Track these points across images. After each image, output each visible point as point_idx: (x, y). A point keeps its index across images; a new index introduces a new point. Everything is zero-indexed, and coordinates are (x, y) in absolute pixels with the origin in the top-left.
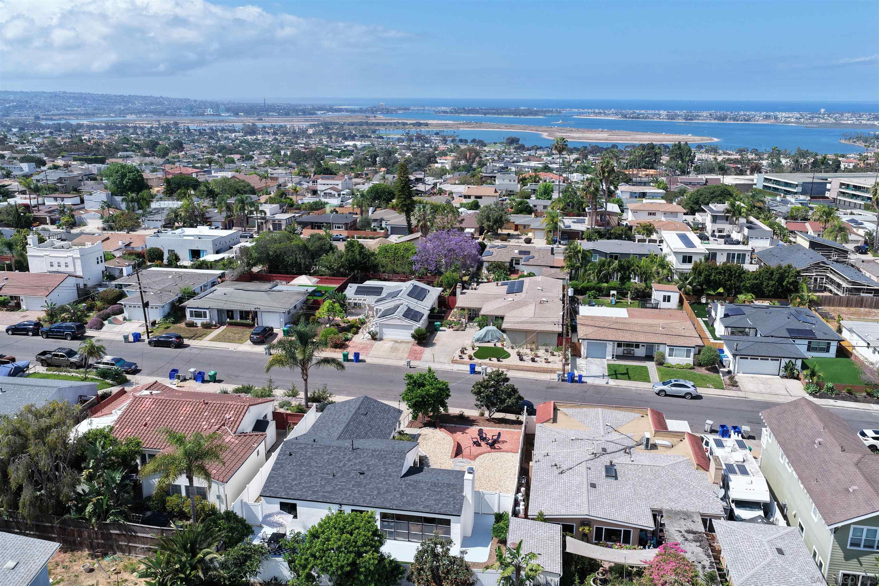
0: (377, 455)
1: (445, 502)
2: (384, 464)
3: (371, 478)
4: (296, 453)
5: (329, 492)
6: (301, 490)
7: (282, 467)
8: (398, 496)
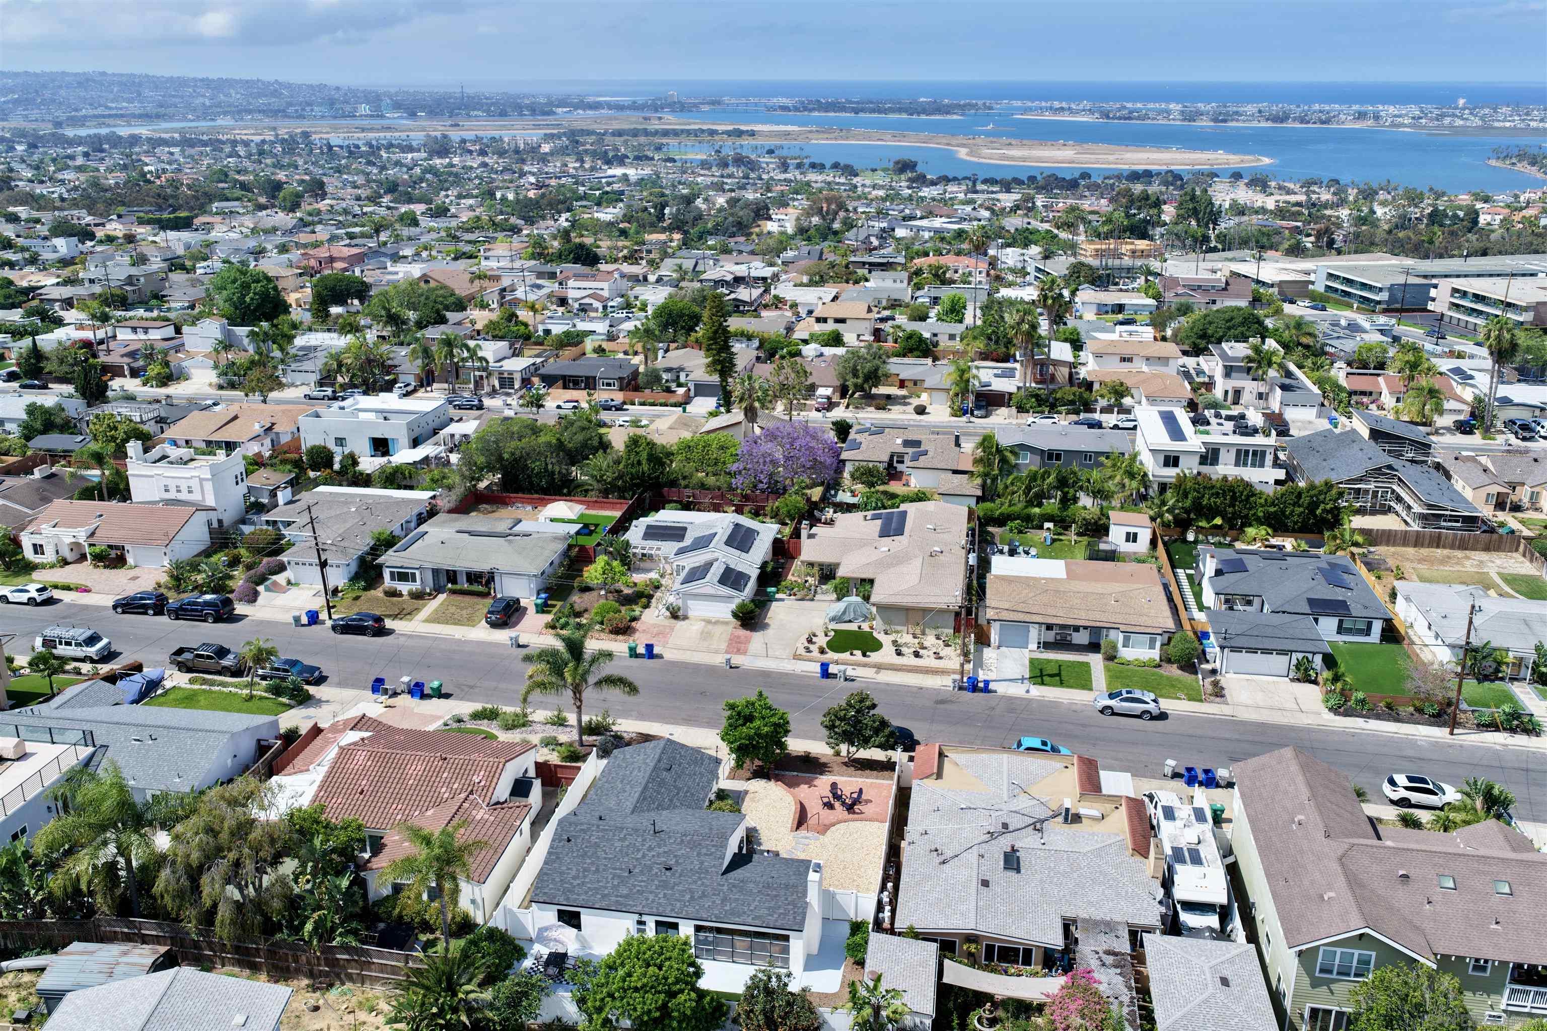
0: (689, 842)
1: (781, 911)
2: (699, 854)
3: (681, 875)
4: (576, 837)
5: (626, 896)
6: (586, 893)
7: (558, 858)
8: (718, 902)
